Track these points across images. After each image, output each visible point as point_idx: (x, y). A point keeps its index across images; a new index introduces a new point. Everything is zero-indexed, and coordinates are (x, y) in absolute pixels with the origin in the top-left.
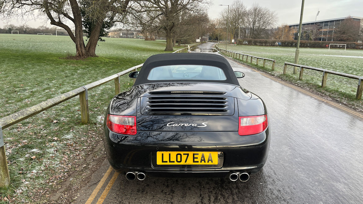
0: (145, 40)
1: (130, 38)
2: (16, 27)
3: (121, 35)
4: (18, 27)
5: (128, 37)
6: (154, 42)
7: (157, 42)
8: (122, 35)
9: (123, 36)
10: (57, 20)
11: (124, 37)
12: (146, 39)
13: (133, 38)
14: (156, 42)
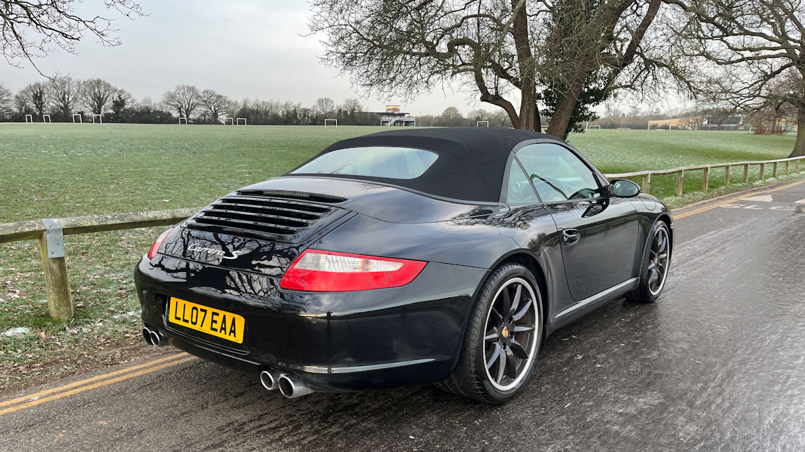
0: (756, 134)
1: (728, 129)
2: (488, 114)
3: (705, 123)
4: (493, 113)
5: (723, 128)
6: (782, 137)
7: (789, 138)
8: (708, 123)
9: (710, 125)
10: (492, 92)
11: (712, 129)
12: (760, 131)
13: (735, 129)
14: (786, 138)
